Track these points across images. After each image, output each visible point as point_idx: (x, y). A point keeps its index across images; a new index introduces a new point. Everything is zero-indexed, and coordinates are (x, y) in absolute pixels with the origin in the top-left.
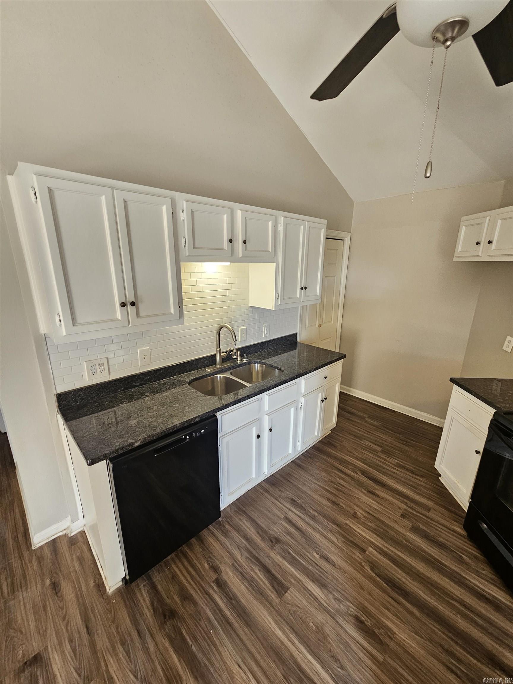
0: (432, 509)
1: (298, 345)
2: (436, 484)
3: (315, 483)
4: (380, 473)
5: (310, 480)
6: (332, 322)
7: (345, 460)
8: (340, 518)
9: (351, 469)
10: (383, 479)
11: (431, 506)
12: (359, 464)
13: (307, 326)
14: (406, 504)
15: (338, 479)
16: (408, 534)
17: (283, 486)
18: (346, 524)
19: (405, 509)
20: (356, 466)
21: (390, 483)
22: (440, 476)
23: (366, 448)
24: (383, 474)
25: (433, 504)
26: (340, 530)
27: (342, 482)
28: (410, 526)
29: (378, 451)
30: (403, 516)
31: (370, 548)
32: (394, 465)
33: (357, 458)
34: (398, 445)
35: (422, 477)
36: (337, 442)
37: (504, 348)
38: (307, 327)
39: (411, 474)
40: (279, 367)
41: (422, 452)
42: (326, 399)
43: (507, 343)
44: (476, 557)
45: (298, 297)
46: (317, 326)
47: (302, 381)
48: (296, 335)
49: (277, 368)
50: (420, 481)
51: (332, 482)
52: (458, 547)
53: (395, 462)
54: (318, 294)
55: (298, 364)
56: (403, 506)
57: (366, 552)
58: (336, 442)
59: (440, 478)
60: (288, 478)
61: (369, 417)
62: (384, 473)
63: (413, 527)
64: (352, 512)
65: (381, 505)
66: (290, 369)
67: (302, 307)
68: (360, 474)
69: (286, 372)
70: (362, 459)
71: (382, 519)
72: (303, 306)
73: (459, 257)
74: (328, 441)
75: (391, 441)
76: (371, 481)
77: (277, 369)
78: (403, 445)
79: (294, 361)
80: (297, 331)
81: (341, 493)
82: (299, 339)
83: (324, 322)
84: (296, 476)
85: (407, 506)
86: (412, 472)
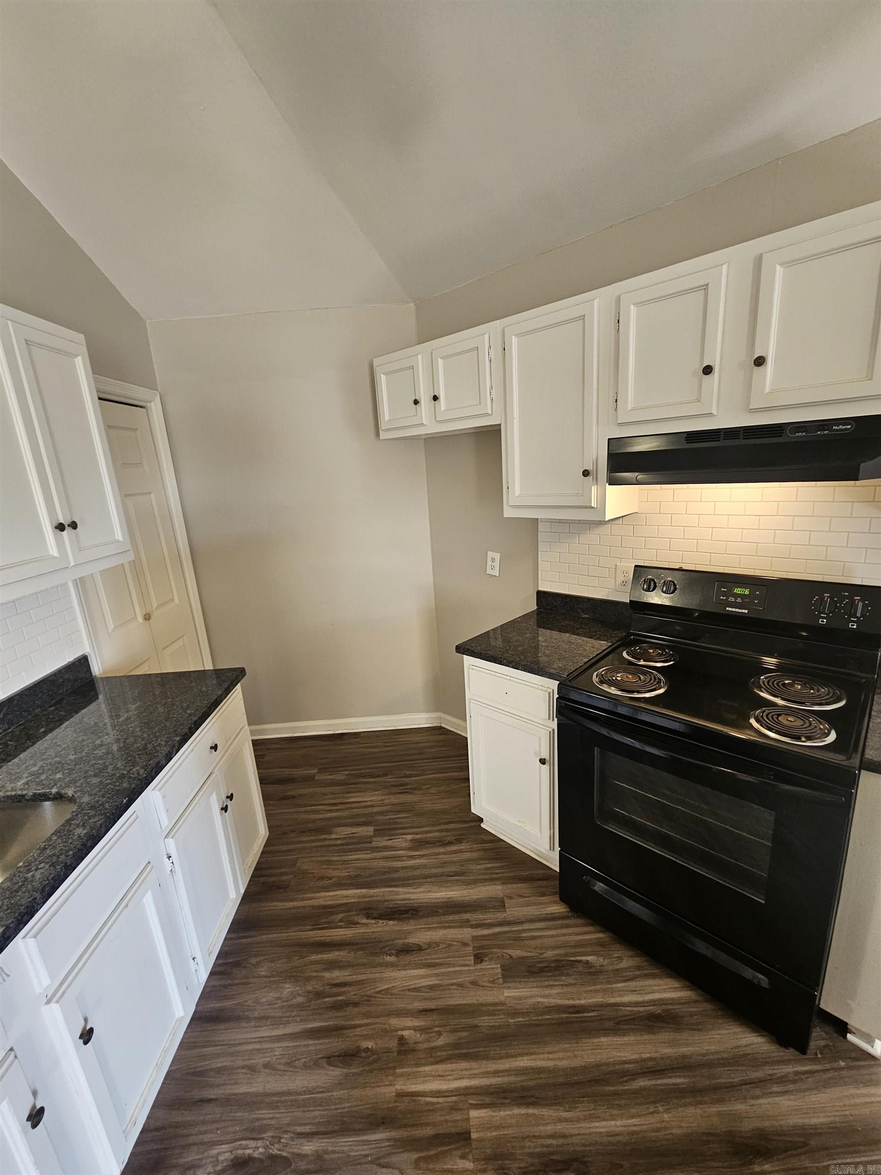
0: (505, 899)
1: (100, 687)
2: (484, 842)
3: (279, 1039)
4: (395, 886)
5: (261, 1040)
6: (177, 601)
7: (319, 907)
8: (378, 1090)
9: (341, 921)
10: (407, 896)
11: (501, 895)
12: (352, 894)
13: (111, 626)
14: (466, 924)
15: (327, 975)
16: (507, 993)
17: (191, 1140)
18: (400, 1095)
19: (475, 938)
20: (347, 907)
21: (422, 896)
22: (481, 820)
23: (346, 844)
24: (403, 886)
25: (500, 887)
26: (394, 1134)
27: (337, 975)
28: (499, 971)
29: (371, 837)
30: (479, 958)
31: (474, 1113)
32: (409, 849)
33: (340, 885)
34: (394, 799)
35: (459, 841)
36: (283, 870)
37: (489, 571)
38: (113, 630)
39: (442, 850)
40: (54, 790)
41: (433, 790)
42: (230, 797)
43: (491, 563)
44: (601, 944)
45: (56, 554)
46: (140, 619)
47: (151, 796)
48: (83, 662)
49: (45, 797)
50: (461, 851)
51: (319, 995)
52: (575, 946)
53: (406, 840)
54: (119, 536)
55: (119, 749)
56: (467, 933)
57: (474, 1136)
58: (282, 874)
59: (483, 825)
60: (197, 1094)
61: (322, 770)
62: (405, 882)
63: (503, 968)
64: (394, 1044)
65: (434, 965)
66: (95, 781)
67: (81, 584)
68: (364, 921)
69: (86, 799)
70: (349, 877)
71: (452, 1002)
72: (81, 579)
73: (389, 430)
74: (264, 883)
75: (381, 798)
76: (391, 922)
77: (48, 799)
78: (402, 796)
79: (101, 745)
80: (85, 648)
81: (350, 1010)
82: (97, 669)
83: (155, 605)
84: (218, 1063)
85: (472, 926)
86: (442, 843)
